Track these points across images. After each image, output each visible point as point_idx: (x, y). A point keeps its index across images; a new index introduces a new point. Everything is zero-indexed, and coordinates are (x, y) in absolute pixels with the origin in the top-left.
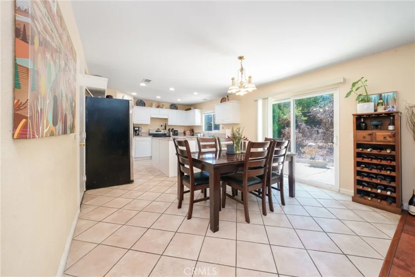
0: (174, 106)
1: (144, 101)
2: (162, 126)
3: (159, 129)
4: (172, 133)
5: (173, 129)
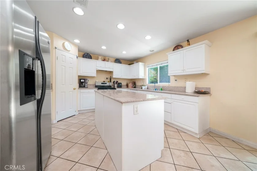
0: (118, 61)
1: (91, 55)
2: (107, 78)
3: (105, 82)
4: (116, 85)
5: (118, 82)
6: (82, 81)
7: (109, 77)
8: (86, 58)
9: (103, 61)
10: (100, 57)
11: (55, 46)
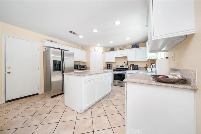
0: (135, 46)
1: (114, 48)
2: (124, 62)
3: (123, 65)
4: (132, 68)
5: (133, 65)
6: (108, 65)
8: (111, 51)
9: (120, 50)
10: (118, 48)
11: (91, 51)
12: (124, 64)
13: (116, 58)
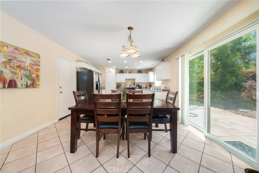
0: (140, 71)
1: (123, 70)
4: (138, 87)
5: (138, 85)
6: (119, 85)
7: (133, 82)
8: (121, 73)
9: (130, 73)
10: (128, 71)
11: (106, 72)
12: (132, 84)
13: (126, 79)
